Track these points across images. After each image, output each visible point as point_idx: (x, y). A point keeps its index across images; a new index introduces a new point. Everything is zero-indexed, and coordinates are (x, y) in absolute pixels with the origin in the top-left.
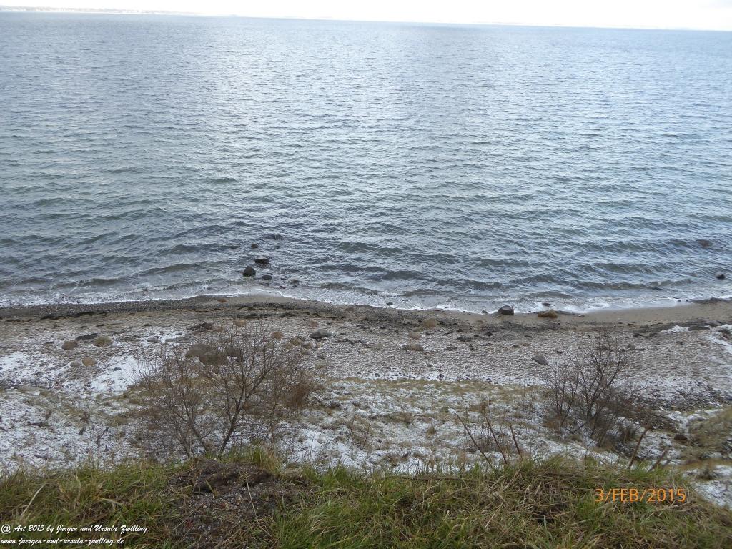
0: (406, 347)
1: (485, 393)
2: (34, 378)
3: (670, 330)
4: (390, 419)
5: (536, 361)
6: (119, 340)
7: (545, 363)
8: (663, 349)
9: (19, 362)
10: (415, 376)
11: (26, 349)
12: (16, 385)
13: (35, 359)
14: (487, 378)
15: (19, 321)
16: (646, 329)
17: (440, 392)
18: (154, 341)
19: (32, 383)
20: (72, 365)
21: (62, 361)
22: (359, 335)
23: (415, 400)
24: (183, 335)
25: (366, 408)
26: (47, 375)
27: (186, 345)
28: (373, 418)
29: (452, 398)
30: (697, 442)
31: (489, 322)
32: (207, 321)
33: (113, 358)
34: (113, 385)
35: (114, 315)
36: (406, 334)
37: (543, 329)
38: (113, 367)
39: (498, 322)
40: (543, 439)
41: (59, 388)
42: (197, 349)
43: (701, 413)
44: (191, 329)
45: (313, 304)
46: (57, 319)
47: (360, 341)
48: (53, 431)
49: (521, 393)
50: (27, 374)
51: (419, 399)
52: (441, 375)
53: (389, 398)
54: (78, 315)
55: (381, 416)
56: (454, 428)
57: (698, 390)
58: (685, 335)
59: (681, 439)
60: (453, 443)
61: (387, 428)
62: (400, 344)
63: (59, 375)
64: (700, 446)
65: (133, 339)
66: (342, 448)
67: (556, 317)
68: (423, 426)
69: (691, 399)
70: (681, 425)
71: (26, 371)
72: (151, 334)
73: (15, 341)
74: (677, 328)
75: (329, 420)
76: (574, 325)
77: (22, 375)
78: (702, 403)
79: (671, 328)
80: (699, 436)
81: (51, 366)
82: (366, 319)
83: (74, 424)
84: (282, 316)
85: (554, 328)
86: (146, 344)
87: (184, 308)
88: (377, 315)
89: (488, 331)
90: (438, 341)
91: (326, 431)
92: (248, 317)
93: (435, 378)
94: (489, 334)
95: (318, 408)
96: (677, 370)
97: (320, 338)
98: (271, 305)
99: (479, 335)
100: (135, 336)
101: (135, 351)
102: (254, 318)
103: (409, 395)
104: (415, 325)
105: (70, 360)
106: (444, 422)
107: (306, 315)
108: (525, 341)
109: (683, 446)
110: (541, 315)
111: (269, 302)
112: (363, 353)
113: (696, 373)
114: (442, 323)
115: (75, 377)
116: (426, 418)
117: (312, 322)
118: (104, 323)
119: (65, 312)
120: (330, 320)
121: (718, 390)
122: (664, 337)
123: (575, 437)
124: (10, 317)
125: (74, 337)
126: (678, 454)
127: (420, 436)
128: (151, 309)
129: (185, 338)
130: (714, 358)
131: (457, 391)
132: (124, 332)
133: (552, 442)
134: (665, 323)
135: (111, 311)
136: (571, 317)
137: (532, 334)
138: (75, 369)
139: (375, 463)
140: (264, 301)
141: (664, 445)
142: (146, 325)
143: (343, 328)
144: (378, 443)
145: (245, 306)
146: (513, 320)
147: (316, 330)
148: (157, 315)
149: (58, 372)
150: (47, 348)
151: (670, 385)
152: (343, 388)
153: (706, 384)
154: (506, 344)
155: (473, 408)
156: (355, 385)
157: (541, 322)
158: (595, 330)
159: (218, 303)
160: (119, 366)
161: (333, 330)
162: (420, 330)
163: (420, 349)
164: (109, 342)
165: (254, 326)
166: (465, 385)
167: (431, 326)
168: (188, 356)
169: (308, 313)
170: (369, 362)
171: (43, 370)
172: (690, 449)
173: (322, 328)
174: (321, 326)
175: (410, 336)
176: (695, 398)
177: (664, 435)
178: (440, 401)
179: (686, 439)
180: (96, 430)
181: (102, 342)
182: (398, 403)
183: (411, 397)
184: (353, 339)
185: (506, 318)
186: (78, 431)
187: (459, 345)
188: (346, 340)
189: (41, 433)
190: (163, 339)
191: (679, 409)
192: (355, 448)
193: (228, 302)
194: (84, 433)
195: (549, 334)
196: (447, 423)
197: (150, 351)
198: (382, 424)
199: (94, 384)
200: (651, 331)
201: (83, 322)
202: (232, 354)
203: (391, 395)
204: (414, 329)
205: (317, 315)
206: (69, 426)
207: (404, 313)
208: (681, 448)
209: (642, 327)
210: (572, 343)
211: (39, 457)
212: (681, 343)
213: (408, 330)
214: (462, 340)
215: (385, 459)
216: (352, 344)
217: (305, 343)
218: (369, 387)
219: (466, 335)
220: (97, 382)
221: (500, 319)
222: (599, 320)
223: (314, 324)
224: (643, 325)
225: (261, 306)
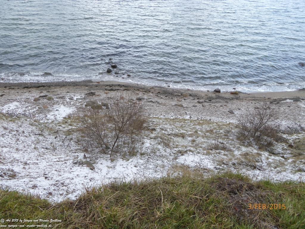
0: (176, 105)
1: (211, 125)
2: (23, 113)
3: (285, 101)
4: (176, 135)
5: (230, 112)
6: (57, 98)
7: (233, 113)
8: (282, 109)
9: (16, 106)
10: (180, 117)
11: (19, 101)
12: (16, 116)
13: (23, 105)
14: (209, 118)
15: (14, 89)
16: (275, 100)
17: (192, 124)
18: (71, 99)
19: (23, 115)
20: (38, 108)
21: (34, 106)
22: (156, 99)
23: (183, 127)
24: (83, 97)
25: (166, 130)
26: (29, 112)
27: (85, 101)
28: (169, 135)
29: (198, 127)
30: (297, 148)
31: (210, 95)
32: (93, 91)
33: (55, 106)
34: (56, 117)
35: (53, 87)
36: (176, 99)
37: (233, 99)
38: (56, 109)
39: (214, 95)
40: (238, 145)
41: (35, 117)
42: (90, 103)
43: (296, 136)
44: (86, 94)
45: (137, 85)
46: (30, 88)
47: (157, 102)
48: (45, 137)
49: (226, 126)
50: (20, 111)
51: (185, 127)
52: (191, 117)
53: (173, 126)
54: (38, 87)
55: (172, 134)
56: (203, 140)
57: (295, 126)
58: (291, 103)
59: (290, 146)
60: (203, 146)
61: (175, 139)
62: (173, 103)
63: (34, 112)
64: (298, 149)
65: (62, 98)
66: (160, 147)
67: (238, 94)
68: (190, 139)
69: (292, 130)
70: (290, 141)
71: (20, 110)
72: (70, 96)
73: (14, 97)
74: (288, 100)
75: (153, 135)
76: (246, 98)
77: (18, 111)
78: (296, 132)
79: (285, 100)
80: (298, 145)
81: (30, 108)
82: (159, 93)
83: (52, 134)
84: (124, 90)
85: (237, 99)
86: (68, 100)
87: (83, 85)
88: (164, 91)
89: (210, 99)
90: (189, 103)
91: (152, 140)
92: (109, 90)
93: (188, 118)
94: (210, 101)
95: (147, 130)
96: (287, 118)
97: (140, 100)
98: (119, 85)
99: (206, 101)
100: (63, 97)
101: (64, 103)
102: (112, 91)
103: (180, 125)
104: (180, 96)
105: (38, 106)
106: (198, 137)
107: (134, 90)
108: (225, 104)
109: (291, 149)
110: (232, 93)
111: (118, 84)
112: (158, 107)
113: (295, 119)
114: (190, 95)
115: (40, 113)
116: (191, 136)
117: (137, 93)
118: (50, 90)
119: (33, 85)
120: (144, 93)
121: (303, 126)
122: (282, 104)
123: (249, 145)
124: (10, 87)
125: (38, 96)
126: (290, 152)
127: (189, 143)
128: (69, 85)
129: (84, 98)
130: (302, 113)
131: (199, 124)
132: (58, 95)
133: (242, 147)
134: (283, 98)
135: (52, 86)
136: (244, 94)
137: (228, 101)
138: (40, 110)
139: (174, 154)
140: (116, 84)
141: (284, 148)
142: (67, 92)
143: (150, 96)
144: (173, 145)
145: (108, 85)
146: (220, 95)
147: (138, 96)
148: (71, 88)
149: (33, 111)
150: (27, 100)
151: (284, 124)
152: (154, 121)
153: (298, 124)
154: (217, 105)
155: (207, 131)
156: (158, 120)
157: (232, 96)
158: (254, 100)
159: (97, 84)
160: (58, 109)
161: (145, 97)
162: (182, 98)
163: (182, 106)
164: (53, 99)
165: (112, 94)
166: (202, 122)
167: (186, 96)
168: (86, 106)
169: (135, 89)
170: (161, 111)
171: (27, 109)
172: (295, 150)
173: (141, 95)
174: (140, 95)
175: (178, 100)
176: (294, 129)
177: (284, 144)
178: (193, 128)
179: (293, 146)
180: (61, 137)
181: (50, 99)
182: (177, 128)
183: (181, 126)
184: (154, 101)
185: (217, 94)
186: (54, 137)
187: (198, 105)
188: (151, 101)
189: (41, 138)
190: (75, 98)
191: (287, 134)
192: (165, 146)
193: (101, 83)
194: (57, 138)
195: (235, 101)
196: (199, 138)
197: (70, 103)
198: (173, 137)
199: (49, 116)
200: (277, 101)
201: (41, 90)
202: (104, 106)
203: (173, 125)
204: (179, 97)
205: (138, 90)
206: (50, 135)
207: (175, 90)
208: (291, 150)
209: (273, 99)
210: (244, 105)
211: (43, 148)
212: (289, 107)
213: (177, 97)
214: (199, 102)
215: (178, 152)
216: (154, 103)
217: (134, 102)
218: (164, 121)
219: (201, 101)
220: (50, 115)
221: (215, 94)
222: (256, 96)
223: (138, 94)
224: (274, 99)
225: (115, 85)
